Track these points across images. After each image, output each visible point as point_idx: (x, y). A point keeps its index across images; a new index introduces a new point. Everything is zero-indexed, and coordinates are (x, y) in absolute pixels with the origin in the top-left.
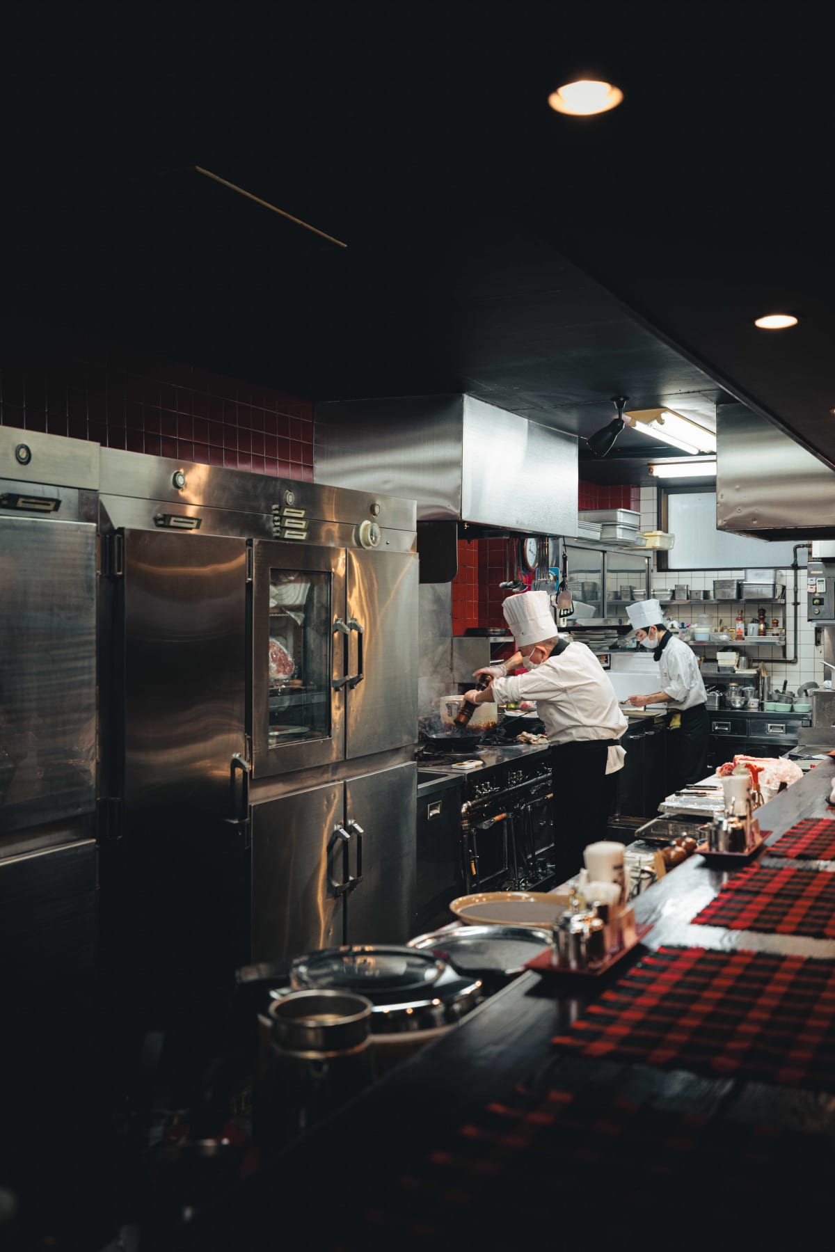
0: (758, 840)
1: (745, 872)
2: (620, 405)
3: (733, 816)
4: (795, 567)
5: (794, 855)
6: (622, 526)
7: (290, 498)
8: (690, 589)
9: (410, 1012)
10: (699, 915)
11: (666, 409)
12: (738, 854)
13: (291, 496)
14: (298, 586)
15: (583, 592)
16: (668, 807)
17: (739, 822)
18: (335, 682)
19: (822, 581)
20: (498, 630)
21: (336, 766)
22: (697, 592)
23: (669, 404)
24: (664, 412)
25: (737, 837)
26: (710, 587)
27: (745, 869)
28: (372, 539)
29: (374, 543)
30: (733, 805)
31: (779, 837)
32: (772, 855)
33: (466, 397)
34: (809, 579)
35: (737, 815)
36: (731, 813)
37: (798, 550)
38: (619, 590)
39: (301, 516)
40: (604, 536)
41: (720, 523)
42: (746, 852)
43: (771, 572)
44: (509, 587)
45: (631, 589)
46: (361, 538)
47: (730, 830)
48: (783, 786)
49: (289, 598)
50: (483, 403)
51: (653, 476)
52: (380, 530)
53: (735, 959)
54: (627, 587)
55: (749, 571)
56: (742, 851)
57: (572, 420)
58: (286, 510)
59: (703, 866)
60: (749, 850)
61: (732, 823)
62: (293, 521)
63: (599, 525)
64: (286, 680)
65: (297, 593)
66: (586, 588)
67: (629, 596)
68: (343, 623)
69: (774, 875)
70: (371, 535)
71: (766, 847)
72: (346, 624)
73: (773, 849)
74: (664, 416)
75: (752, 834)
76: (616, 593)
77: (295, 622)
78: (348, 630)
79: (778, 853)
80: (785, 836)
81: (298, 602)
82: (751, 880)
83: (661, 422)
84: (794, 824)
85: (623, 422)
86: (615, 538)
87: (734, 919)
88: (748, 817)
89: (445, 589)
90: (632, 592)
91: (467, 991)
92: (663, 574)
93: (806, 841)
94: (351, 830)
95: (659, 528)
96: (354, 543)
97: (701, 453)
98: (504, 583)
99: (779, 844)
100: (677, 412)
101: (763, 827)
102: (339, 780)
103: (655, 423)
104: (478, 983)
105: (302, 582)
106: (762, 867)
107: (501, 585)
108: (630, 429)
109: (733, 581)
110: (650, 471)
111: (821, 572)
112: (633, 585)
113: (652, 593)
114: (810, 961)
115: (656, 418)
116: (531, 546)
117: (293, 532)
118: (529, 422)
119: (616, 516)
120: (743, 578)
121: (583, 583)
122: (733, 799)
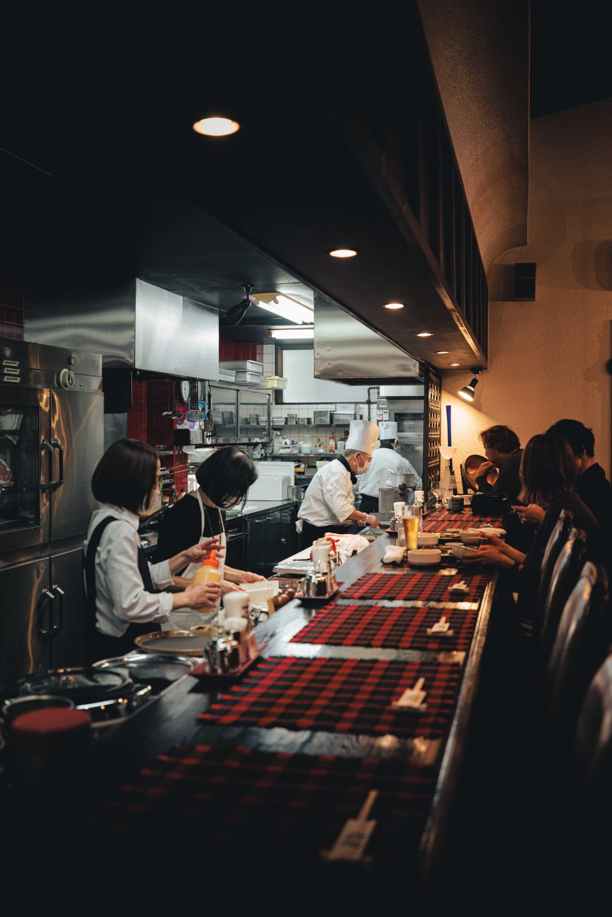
0: (335, 588)
1: (326, 609)
2: (248, 290)
3: (319, 573)
4: (369, 402)
5: (357, 597)
6: (250, 373)
7: (8, 352)
8: (298, 417)
9: (103, 708)
10: (295, 637)
11: (279, 293)
12: (321, 597)
13: (8, 351)
14: (14, 416)
15: (223, 418)
16: (280, 569)
17: (323, 576)
18: (42, 485)
19: (387, 412)
20: (162, 446)
21: (43, 547)
22: (303, 420)
23: (282, 290)
24: (278, 295)
25: (321, 586)
26: (311, 416)
27: (326, 607)
28: (69, 382)
29: (71, 385)
30: (319, 566)
31: (349, 586)
32: (344, 598)
33: (138, 281)
34: (378, 411)
35: (321, 572)
36: (317, 571)
37: (371, 390)
38: (248, 417)
39: (16, 365)
40: (238, 380)
41: (316, 373)
42: (327, 596)
43: (353, 405)
44: (170, 415)
45: (257, 416)
46: (61, 381)
47: (316, 582)
48: (355, 552)
49: (8, 425)
50: (150, 285)
51: (272, 338)
52: (75, 376)
53: (316, 662)
54: (254, 415)
55: (338, 405)
56: (324, 595)
57: (214, 298)
58: (5, 361)
59: (299, 606)
60: (329, 594)
61: (318, 577)
62: (10, 369)
63: (234, 372)
64: (5, 485)
65: (13, 422)
66: (225, 416)
67: (256, 422)
68: (48, 443)
69: (344, 610)
70: (69, 379)
71: (340, 592)
72: (50, 443)
73: (345, 594)
74: (278, 298)
75: (331, 584)
76: (247, 419)
77: (13, 442)
78: (52, 448)
79: (347, 596)
80: (353, 585)
81: (14, 428)
82: (329, 613)
83: (277, 302)
84: (359, 577)
85: (250, 301)
86: (246, 381)
87: (316, 638)
88: (329, 573)
89: (122, 417)
90: (257, 419)
91: (142, 693)
92: (279, 406)
93: (365, 588)
94: (54, 592)
95: (276, 374)
96: (56, 385)
97: (304, 324)
98: (166, 413)
99: (349, 591)
100: (287, 295)
101: (338, 580)
102: (46, 557)
103: (272, 302)
104: (149, 688)
105: (16, 414)
106: (337, 605)
107: (164, 414)
108: (254, 306)
109: (327, 411)
110: (270, 334)
111: (386, 406)
112: (258, 414)
113: (272, 420)
114: (361, 661)
115: (273, 299)
116: (185, 387)
117: (11, 377)
118: (183, 299)
119: (246, 365)
120: (334, 410)
121: (223, 412)
122: (319, 562)
